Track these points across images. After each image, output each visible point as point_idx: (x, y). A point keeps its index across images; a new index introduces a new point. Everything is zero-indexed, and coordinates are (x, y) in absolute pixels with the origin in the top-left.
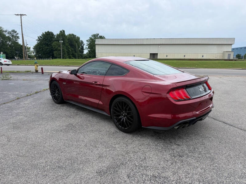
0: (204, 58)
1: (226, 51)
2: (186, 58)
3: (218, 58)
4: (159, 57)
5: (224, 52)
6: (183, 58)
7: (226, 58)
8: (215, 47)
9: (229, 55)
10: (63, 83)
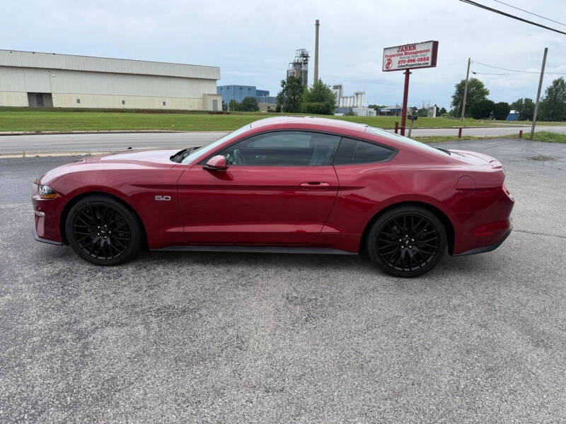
0: (168, 107)
1: (207, 93)
2: (127, 106)
3: (196, 108)
4: (57, 103)
5: (204, 95)
6: (120, 106)
7: (211, 108)
8: (186, 84)
9: (215, 102)
10: (156, 197)
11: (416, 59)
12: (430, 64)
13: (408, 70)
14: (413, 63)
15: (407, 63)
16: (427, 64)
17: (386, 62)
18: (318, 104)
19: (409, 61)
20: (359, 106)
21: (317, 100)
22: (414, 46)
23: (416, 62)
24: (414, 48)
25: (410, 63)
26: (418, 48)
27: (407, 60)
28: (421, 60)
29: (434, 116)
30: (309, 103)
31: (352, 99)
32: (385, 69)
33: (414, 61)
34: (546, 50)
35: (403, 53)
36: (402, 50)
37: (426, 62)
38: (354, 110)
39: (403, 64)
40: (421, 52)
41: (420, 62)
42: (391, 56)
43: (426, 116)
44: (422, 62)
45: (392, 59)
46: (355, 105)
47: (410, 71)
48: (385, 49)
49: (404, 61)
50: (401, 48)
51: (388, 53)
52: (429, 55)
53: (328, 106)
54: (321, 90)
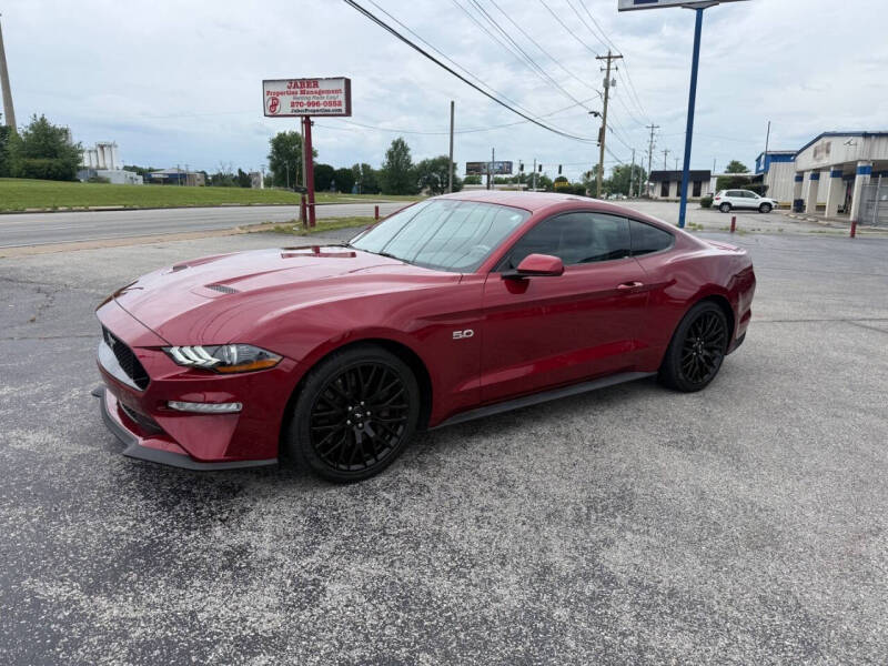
10: (455, 333)
11: (321, 101)
12: (344, 112)
13: (307, 117)
14: (316, 108)
15: (306, 107)
16: (340, 110)
17: (270, 103)
18: (45, 161)
19: (309, 104)
20: (108, 167)
21: (44, 155)
22: (315, 82)
23: (322, 107)
24: (316, 85)
25: (311, 108)
26: (323, 86)
27: (305, 102)
28: (330, 104)
29: (262, 187)
30: (26, 160)
31: (93, 155)
32: (268, 113)
33: (318, 104)
34: (453, 103)
35: (298, 90)
36: (296, 86)
37: (338, 108)
38: (100, 173)
39: (300, 108)
40: (328, 92)
41: (327, 108)
42: (278, 94)
43: (250, 186)
44: (331, 108)
45: (280, 97)
46: (101, 165)
47: (312, 119)
48: (264, 82)
49: (301, 104)
50: (293, 83)
51: (273, 88)
52: (342, 97)
53: (67, 165)
54: (46, 136)
